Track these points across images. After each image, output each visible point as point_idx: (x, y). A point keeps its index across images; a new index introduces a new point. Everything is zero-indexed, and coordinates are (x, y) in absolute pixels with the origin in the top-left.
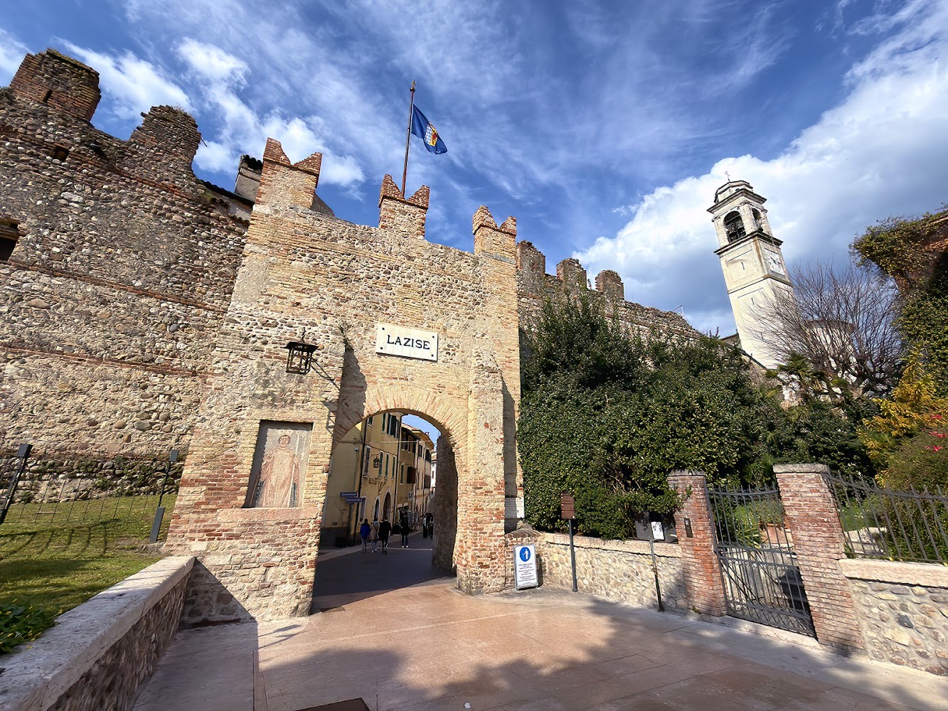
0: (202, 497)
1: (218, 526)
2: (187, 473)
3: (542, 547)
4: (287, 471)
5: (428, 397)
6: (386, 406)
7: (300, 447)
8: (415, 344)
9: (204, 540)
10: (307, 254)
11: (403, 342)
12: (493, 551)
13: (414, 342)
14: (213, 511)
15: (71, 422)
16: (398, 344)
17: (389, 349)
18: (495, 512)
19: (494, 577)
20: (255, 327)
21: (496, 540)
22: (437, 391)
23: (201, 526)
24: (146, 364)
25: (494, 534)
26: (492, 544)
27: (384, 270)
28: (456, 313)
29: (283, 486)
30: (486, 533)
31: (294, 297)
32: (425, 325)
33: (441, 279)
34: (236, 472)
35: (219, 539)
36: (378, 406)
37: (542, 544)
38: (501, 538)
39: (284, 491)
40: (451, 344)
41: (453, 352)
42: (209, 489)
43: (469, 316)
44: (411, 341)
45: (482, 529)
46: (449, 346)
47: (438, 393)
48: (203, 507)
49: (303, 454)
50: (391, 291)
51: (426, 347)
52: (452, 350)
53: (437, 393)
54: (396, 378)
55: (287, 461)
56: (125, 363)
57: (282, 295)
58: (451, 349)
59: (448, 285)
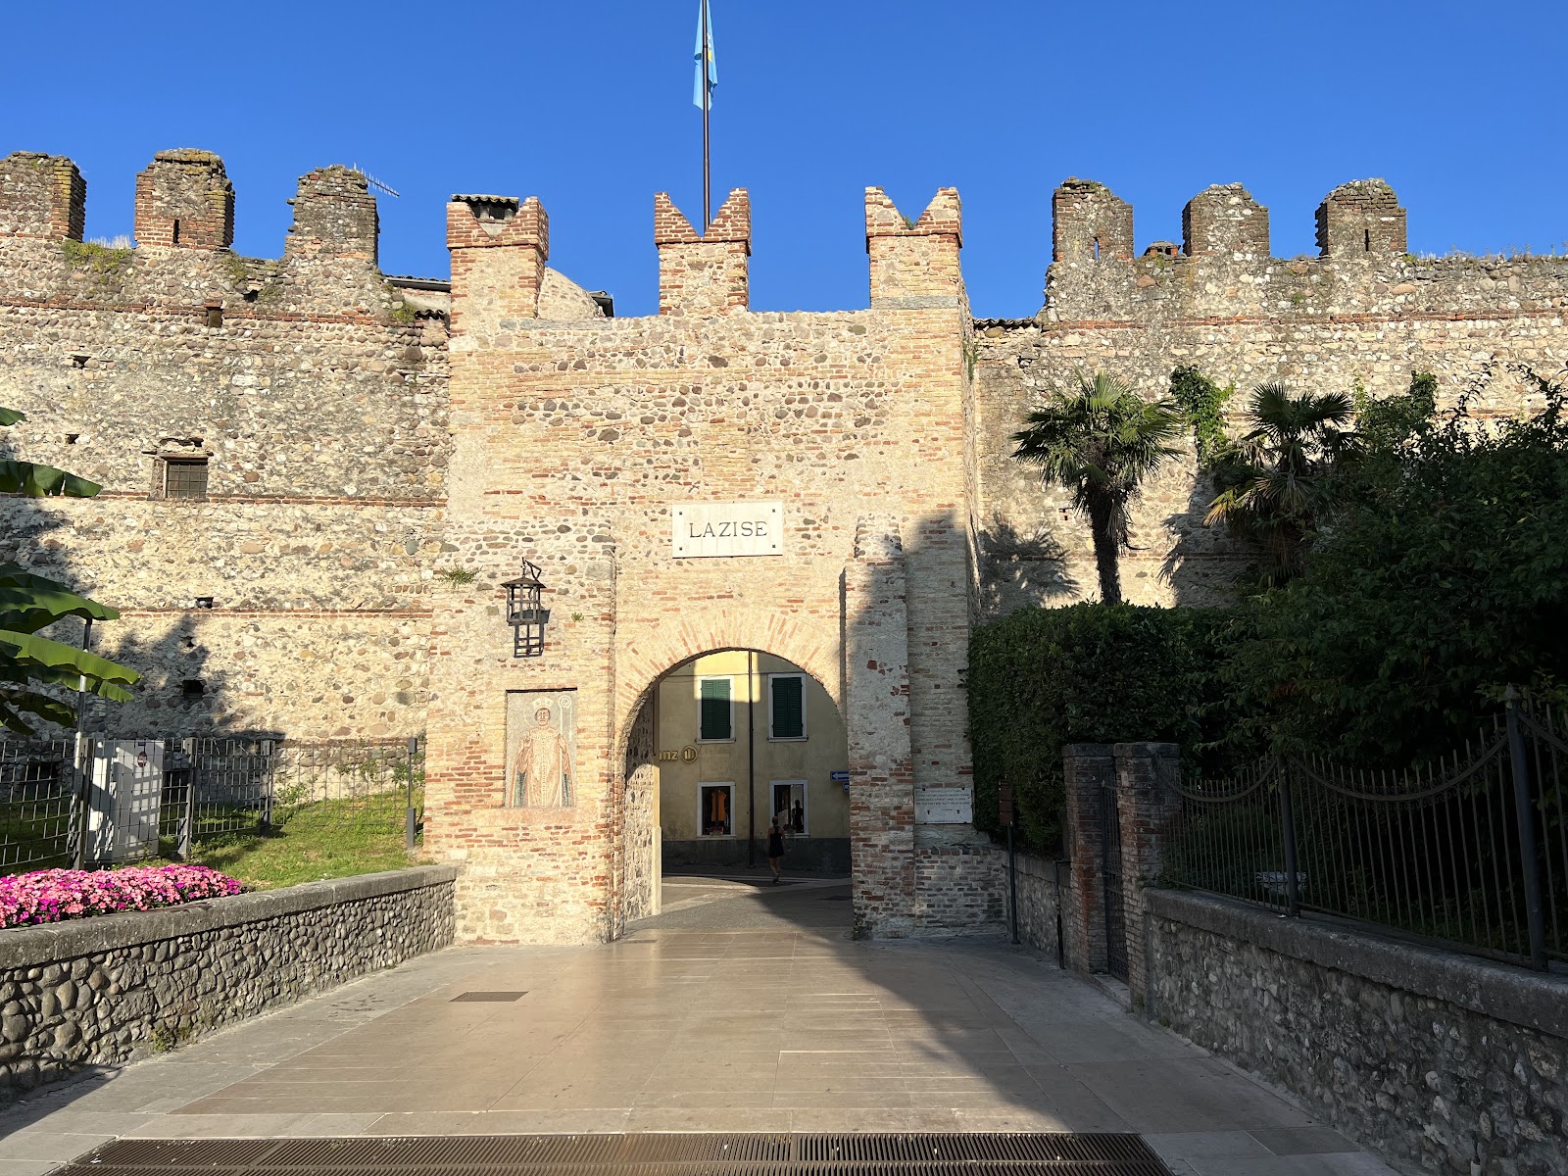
0: (451, 797)
1: (475, 830)
2: (430, 766)
3: (993, 873)
4: (552, 757)
5: (771, 622)
6: (699, 647)
7: (566, 723)
8: (740, 531)
9: (463, 847)
10: (541, 405)
11: (718, 530)
12: (890, 875)
13: (738, 526)
14: (467, 812)
15: (325, 700)
16: (709, 535)
17: (694, 548)
18: (894, 813)
19: (893, 916)
20: (478, 552)
21: (895, 859)
22: (788, 609)
23: (455, 830)
24: (386, 608)
25: (892, 848)
26: (887, 864)
27: (673, 399)
28: (817, 452)
29: (550, 778)
30: (876, 846)
31: (531, 487)
32: (759, 490)
33: (785, 389)
34: (485, 762)
35: (479, 846)
36: (684, 648)
37: (994, 867)
38: (906, 855)
39: (552, 785)
40: (811, 518)
41: (816, 533)
42: (457, 785)
43: (846, 454)
44: (732, 525)
45: (869, 839)
46: (807, 522)
47: (791, 613)
48: (455, 807)
49: (571, 734)
50: (689, 438)
51: (760, 531)
52: (815, 529)
53: (787, 613)
54: (711, 597)
55: (551, 744)
56: (363, 611)
57: (513, 489)
58: (811, 526)
59: (798, 398)
